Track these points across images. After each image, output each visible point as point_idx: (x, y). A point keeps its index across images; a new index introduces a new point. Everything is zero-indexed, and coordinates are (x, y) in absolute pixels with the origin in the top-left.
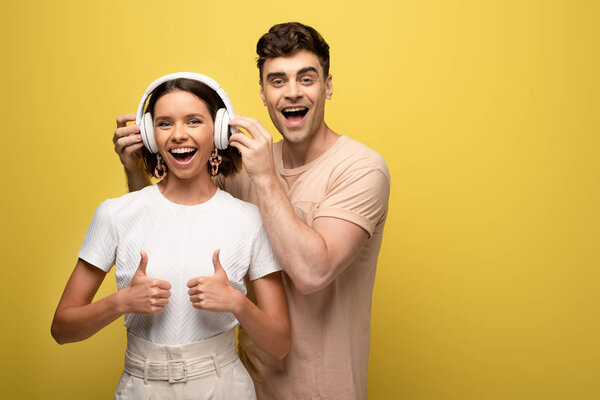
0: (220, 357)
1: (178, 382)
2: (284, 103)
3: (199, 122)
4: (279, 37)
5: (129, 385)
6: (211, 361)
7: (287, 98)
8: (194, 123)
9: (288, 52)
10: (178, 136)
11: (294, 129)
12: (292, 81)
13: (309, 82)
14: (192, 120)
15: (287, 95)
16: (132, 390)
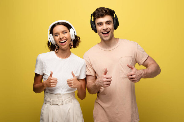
0: (72, 97)
1: (61, 104)
2: (102, 31)
3: (66, 33)
4: (99, 12)
5: (46, 107)
6: (69, 99)
7: (103, 29)
8: (65, 33)
9: (102, 16)
10: (61, 37)
11: (106, 37)
12: (104, 24)
13: (109, 24)
14: (64, 32)
15: (103, 28)
16: (47, 108)
